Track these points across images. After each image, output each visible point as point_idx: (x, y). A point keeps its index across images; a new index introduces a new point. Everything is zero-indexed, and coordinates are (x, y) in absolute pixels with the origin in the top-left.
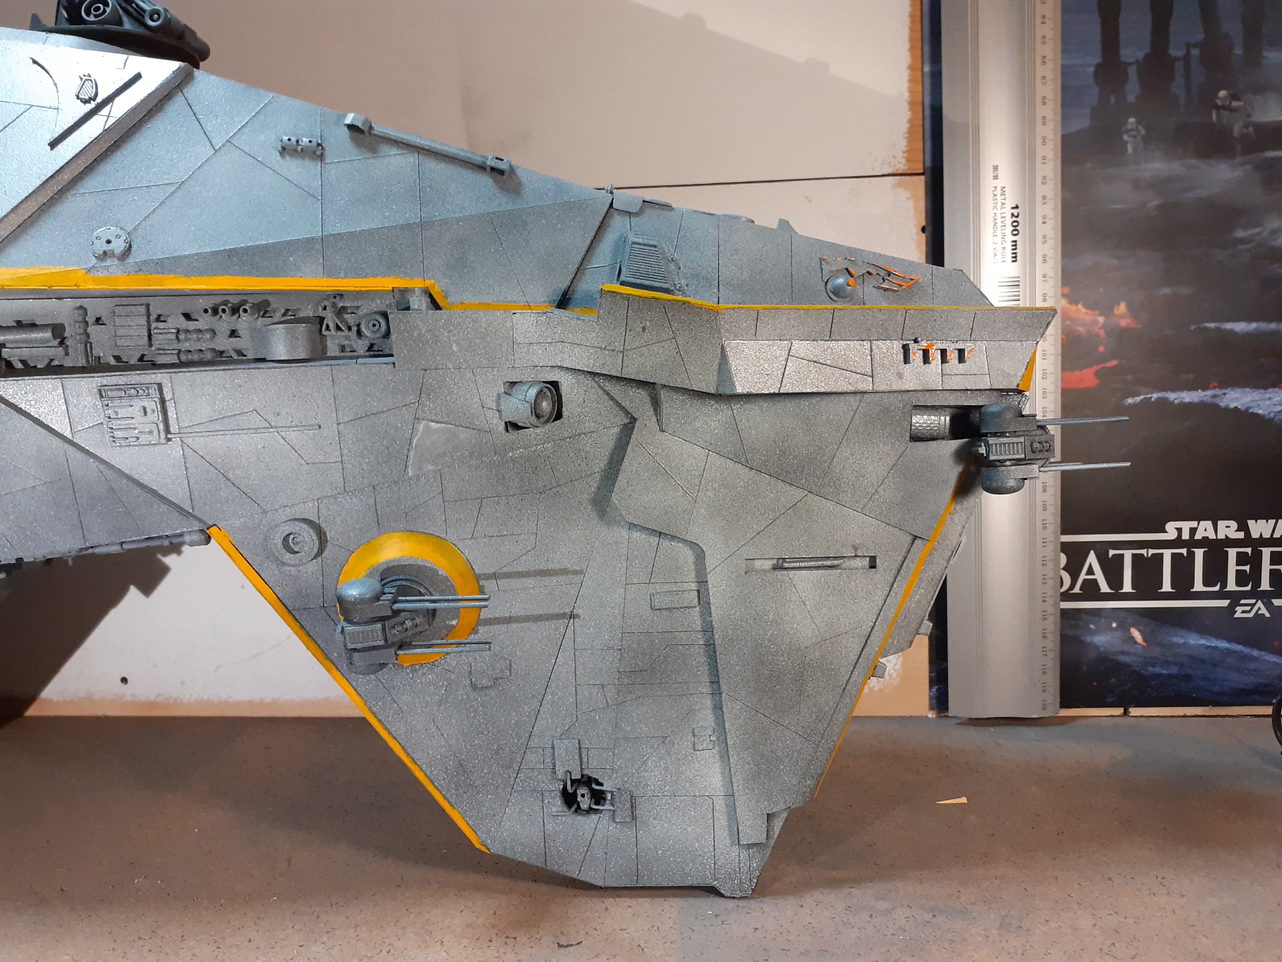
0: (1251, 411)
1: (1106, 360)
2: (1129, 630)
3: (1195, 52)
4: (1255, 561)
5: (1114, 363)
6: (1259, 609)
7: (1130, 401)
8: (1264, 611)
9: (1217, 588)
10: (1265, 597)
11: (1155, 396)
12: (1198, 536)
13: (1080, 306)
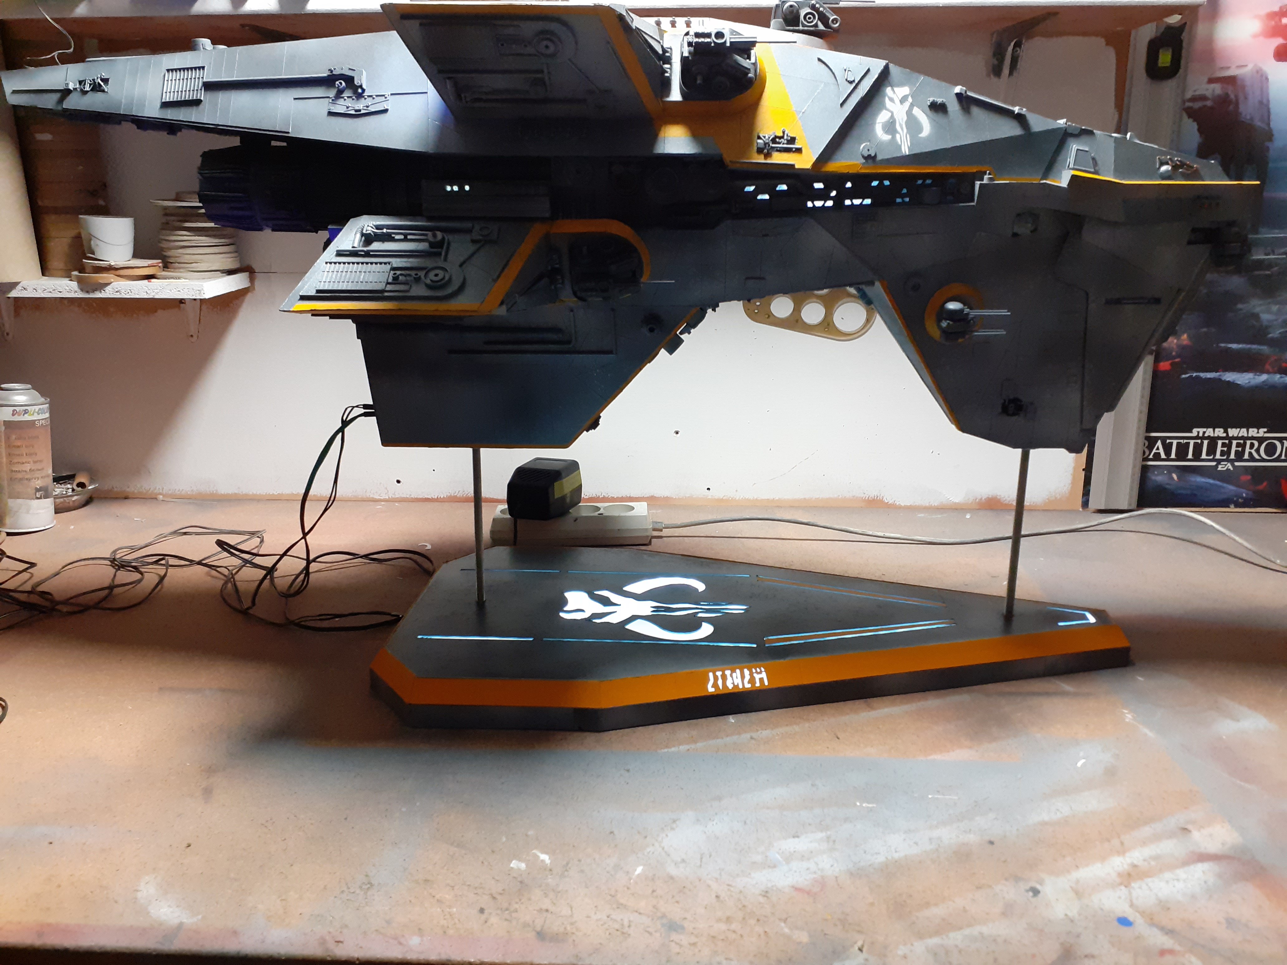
0: (1235, 382)
1: (1175, 357)
2: (1172, 475)
4: (1229, 446)
5: (1177, 360)
6: (1228, 467)
7: (1184, 376)
8: (1231, 468)
9: (1211, 457)
10: (1232, 461)
11: (1194, 375)
12: (1206, 435)
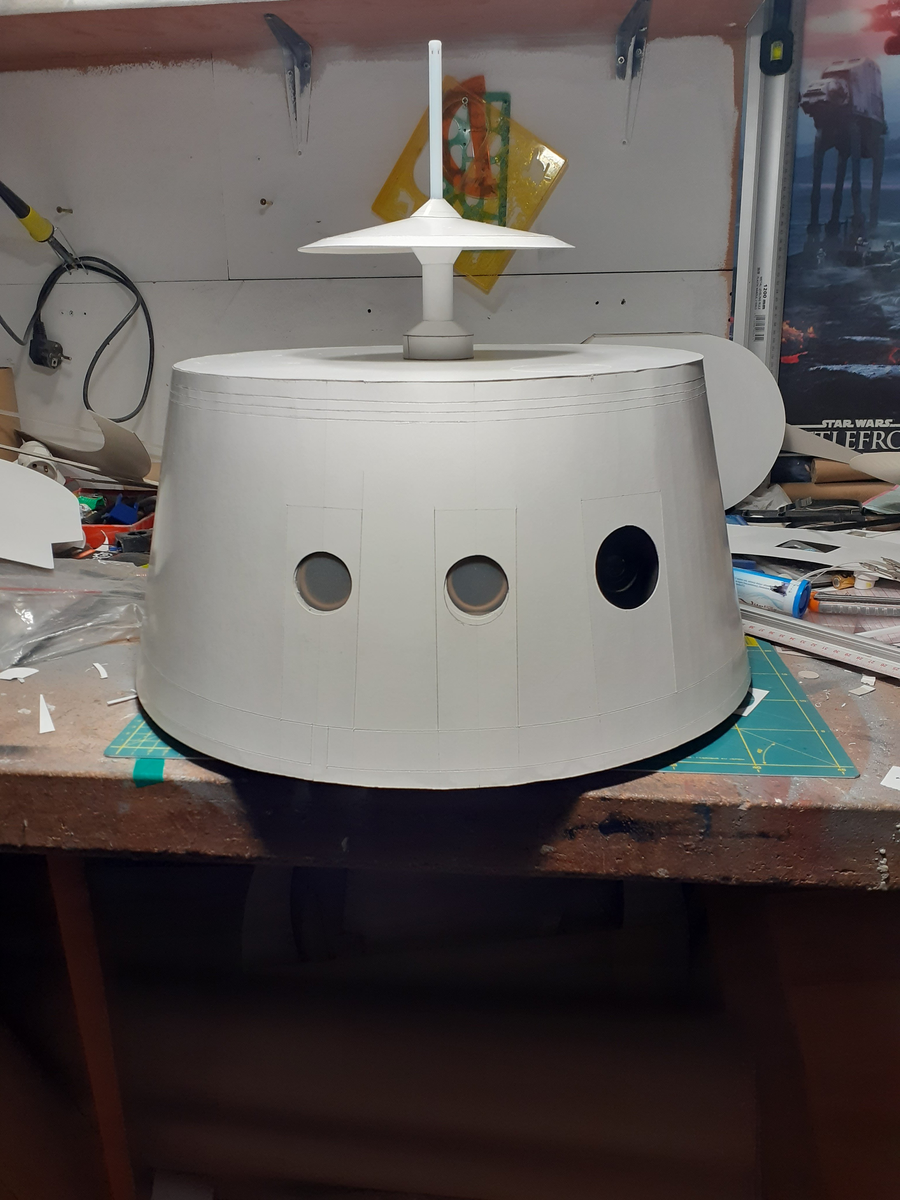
0: (861, 374)
1: (803, 351)
2: (804, 466)
3: (850, 220)
4: (857, 437)
5: (806, 353)
7: (811, 369)
11: (822, 367)
12: (835, 426)
13: (794, 328)
